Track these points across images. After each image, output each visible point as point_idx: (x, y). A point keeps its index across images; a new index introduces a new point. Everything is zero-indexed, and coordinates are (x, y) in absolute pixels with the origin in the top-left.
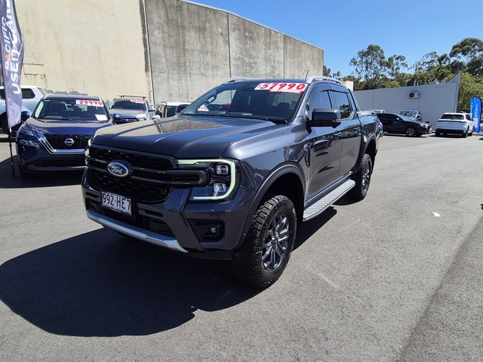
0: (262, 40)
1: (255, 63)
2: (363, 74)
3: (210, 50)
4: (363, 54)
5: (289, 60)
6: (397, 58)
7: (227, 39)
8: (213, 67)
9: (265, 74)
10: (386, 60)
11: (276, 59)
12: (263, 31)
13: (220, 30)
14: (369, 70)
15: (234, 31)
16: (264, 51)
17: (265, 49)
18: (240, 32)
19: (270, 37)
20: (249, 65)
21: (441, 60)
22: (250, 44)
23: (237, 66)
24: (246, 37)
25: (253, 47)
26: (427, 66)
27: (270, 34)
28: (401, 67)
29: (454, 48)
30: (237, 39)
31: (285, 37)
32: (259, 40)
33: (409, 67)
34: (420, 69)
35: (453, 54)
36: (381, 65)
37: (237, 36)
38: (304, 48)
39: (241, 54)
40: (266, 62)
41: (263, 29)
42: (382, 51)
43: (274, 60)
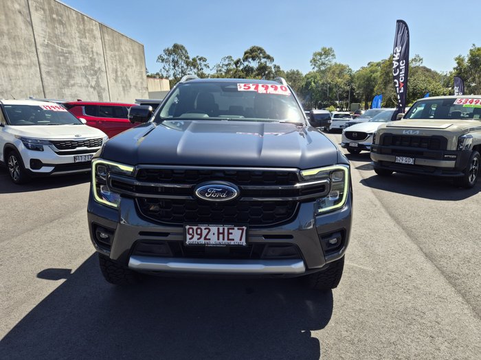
0: (75, 26)
1: (70, 53)
2: (172, 72)
3: (6, 31)
4: (169, 52)
5: (109, 53)
6: (200, 59)
7: (29, 19)
8: (13, 53)
9: (84, 67)
10: (191, 60)
11: (95, 49)
12: (75, 16)
13: (17, 6)
14: (177, 68)
15: (36, 10)
16: (78, 39)
17: (80, 37)
18: (45, 13)
19: (84, 23)
20: (63, 54)
21: (237, 63)
22: (59, 29)
23: (46, 55)
24: (54, 19)
25: (64, 33)
26: (226, 68)
27: (83, 19)
28: (204, 68)
29: (245, 53)
30: (42, 21)
31: (101, 26)
32: (71, 25)
33: (211, 68)
34: (220, 70)
35: (246, 59)
36: (187, 65)
37: (42, 17)
38: (123, 41)
39: (50, 39)
40: (82, 53)
41: (73, 13)
42: (186, 52)
43: (92, 51)
